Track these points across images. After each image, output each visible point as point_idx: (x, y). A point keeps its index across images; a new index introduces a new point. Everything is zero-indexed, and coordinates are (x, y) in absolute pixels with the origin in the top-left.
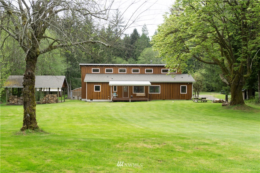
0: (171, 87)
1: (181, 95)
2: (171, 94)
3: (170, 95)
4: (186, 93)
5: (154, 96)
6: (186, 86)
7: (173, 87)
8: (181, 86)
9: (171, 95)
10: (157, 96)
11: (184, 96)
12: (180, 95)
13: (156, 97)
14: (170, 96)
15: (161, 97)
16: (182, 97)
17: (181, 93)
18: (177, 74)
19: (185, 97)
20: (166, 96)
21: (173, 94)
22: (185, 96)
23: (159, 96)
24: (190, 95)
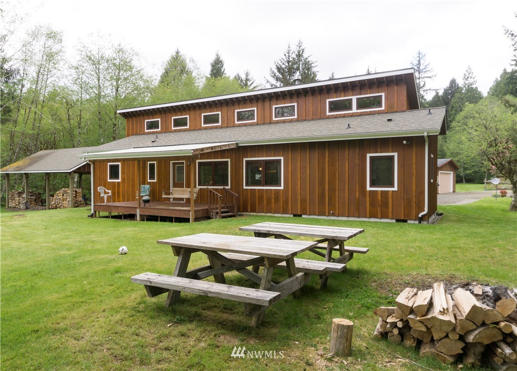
0: (324, 163)
1: (368, 199)
2: (323, 190)
3: (322, 196)
4: (395, 189)
5: (261, 198)
6: (396, 154)
7: (332, 163)
8: (368, 155)
9: (324, 198)
10: (273, 200)
11: (385, 204)
12: (365, 196)
13: (269, 201)
14: (322, 202)
15: (286, 202)
16: (372, 204)
17: (369, 188)
18: (387, 113)
19: (390, 205)
20: (303, 201)
21: (332, 190)
22: (390, 200)
23: (277, 200)
24: (414, 199)
